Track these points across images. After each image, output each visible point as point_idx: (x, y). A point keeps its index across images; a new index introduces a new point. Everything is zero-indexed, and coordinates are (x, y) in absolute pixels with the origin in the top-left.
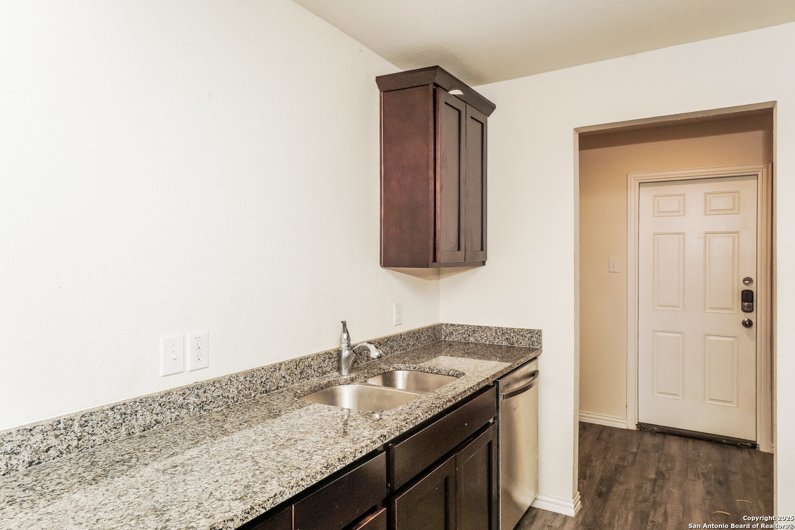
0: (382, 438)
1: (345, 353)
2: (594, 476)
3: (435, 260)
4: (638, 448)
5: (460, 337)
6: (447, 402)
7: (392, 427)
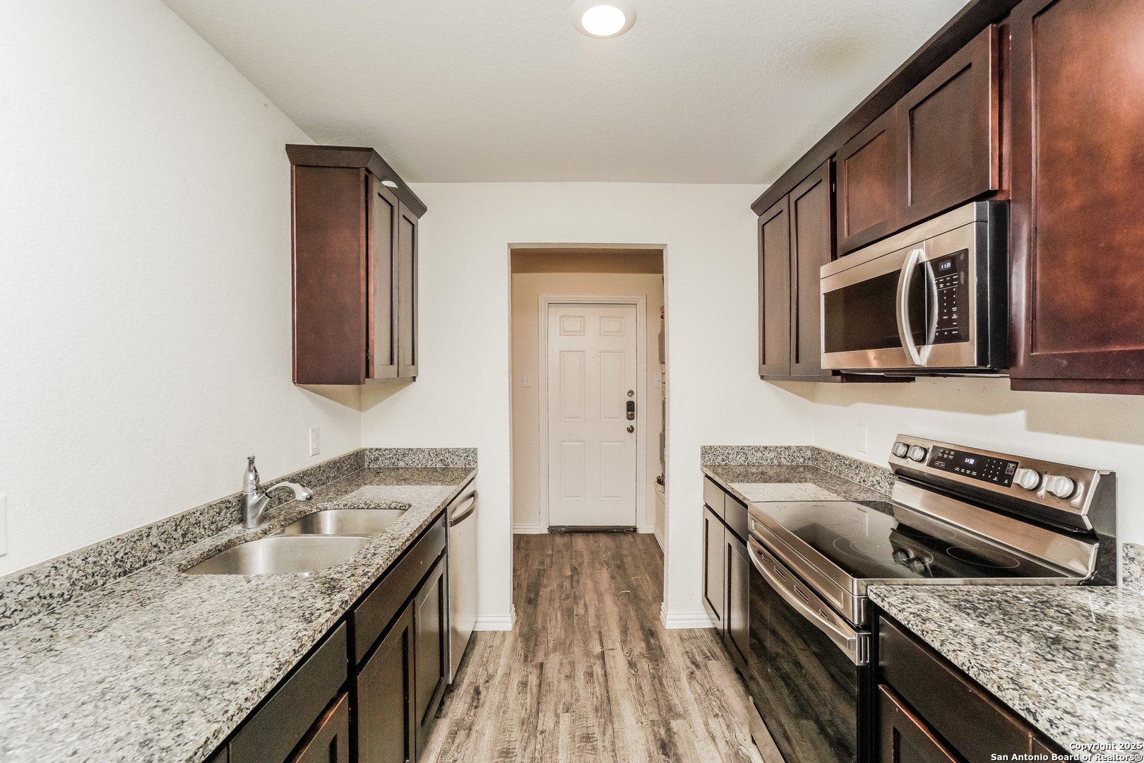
0: (343, 606)
1: (253, 499)
2: (521, 585)
3: (367, 375)
4: (553, 550)
5: (387, 462)
6: (406, 541)
7: (353, 587)
